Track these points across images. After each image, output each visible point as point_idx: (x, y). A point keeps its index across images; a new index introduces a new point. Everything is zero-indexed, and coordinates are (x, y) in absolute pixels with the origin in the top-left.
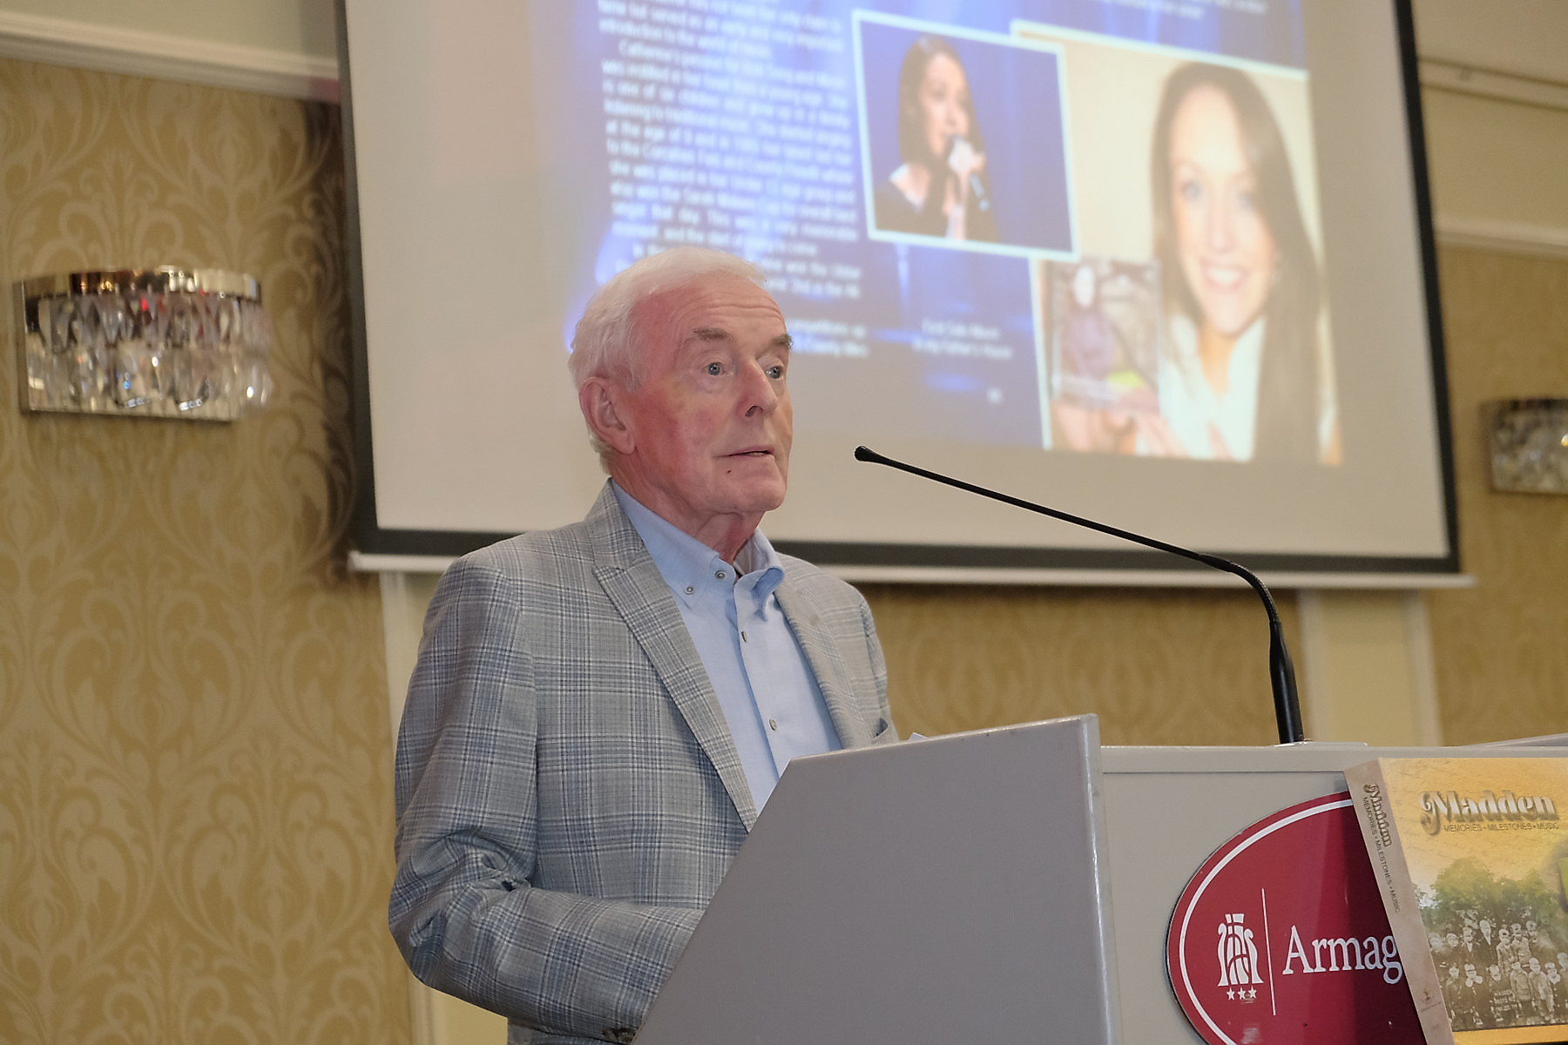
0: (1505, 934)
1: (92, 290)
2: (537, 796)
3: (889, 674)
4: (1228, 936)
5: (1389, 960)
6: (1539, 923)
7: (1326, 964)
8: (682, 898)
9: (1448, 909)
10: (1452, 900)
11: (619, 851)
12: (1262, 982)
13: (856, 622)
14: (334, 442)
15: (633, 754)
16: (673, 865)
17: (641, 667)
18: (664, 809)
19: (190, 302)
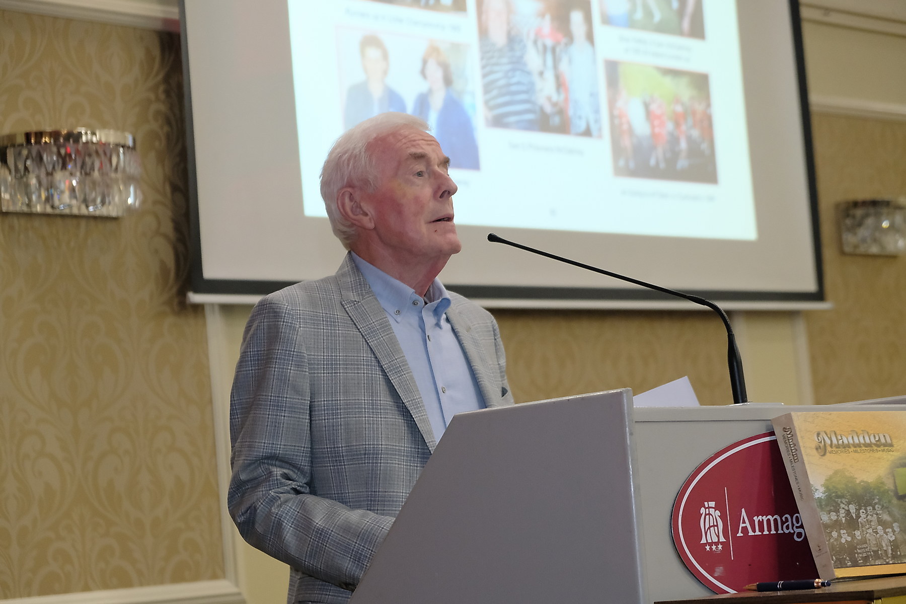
0: (863, 512)
1: (38, 142)
2: (311, 434)
3: (507, 362)
4: (706, 515)
5: (797, 527)
6: (883, 506)
7: (761, 529)
8: (393, 492)
9: (831, 498)
10: (833, 493)
11: (358, 465)
12: (725, 541)
13: (489, 331)
14: (177, 228)
15: (365, 409)
16: (388, 473)
17: (369, 359)
18: (383, 441)
19: (95, 148)
